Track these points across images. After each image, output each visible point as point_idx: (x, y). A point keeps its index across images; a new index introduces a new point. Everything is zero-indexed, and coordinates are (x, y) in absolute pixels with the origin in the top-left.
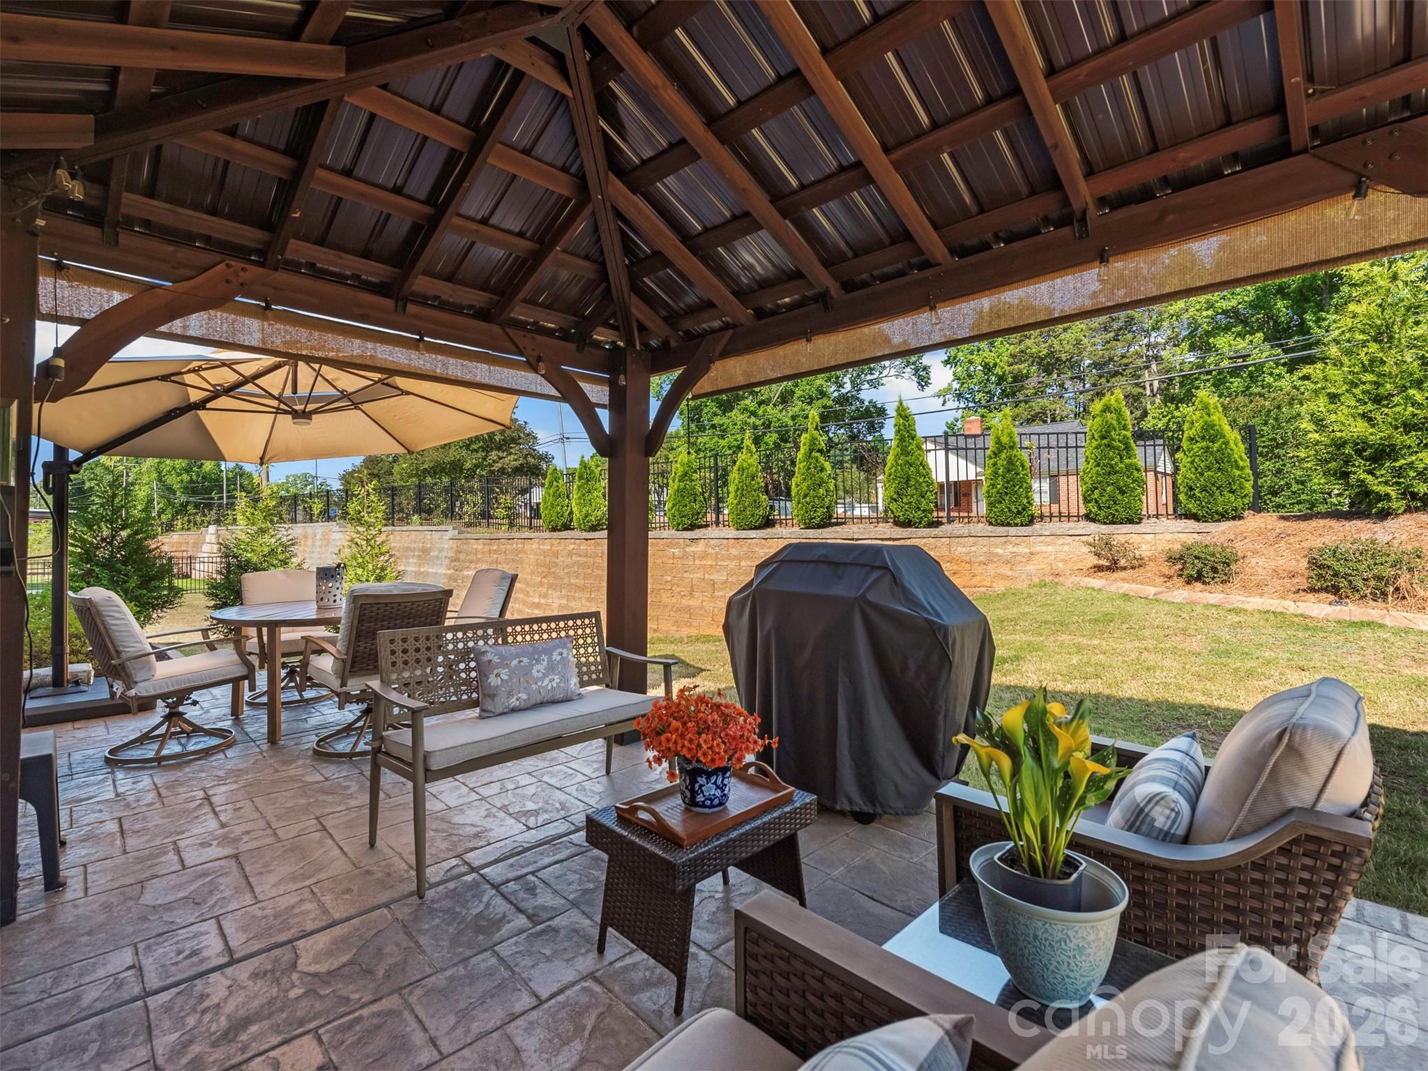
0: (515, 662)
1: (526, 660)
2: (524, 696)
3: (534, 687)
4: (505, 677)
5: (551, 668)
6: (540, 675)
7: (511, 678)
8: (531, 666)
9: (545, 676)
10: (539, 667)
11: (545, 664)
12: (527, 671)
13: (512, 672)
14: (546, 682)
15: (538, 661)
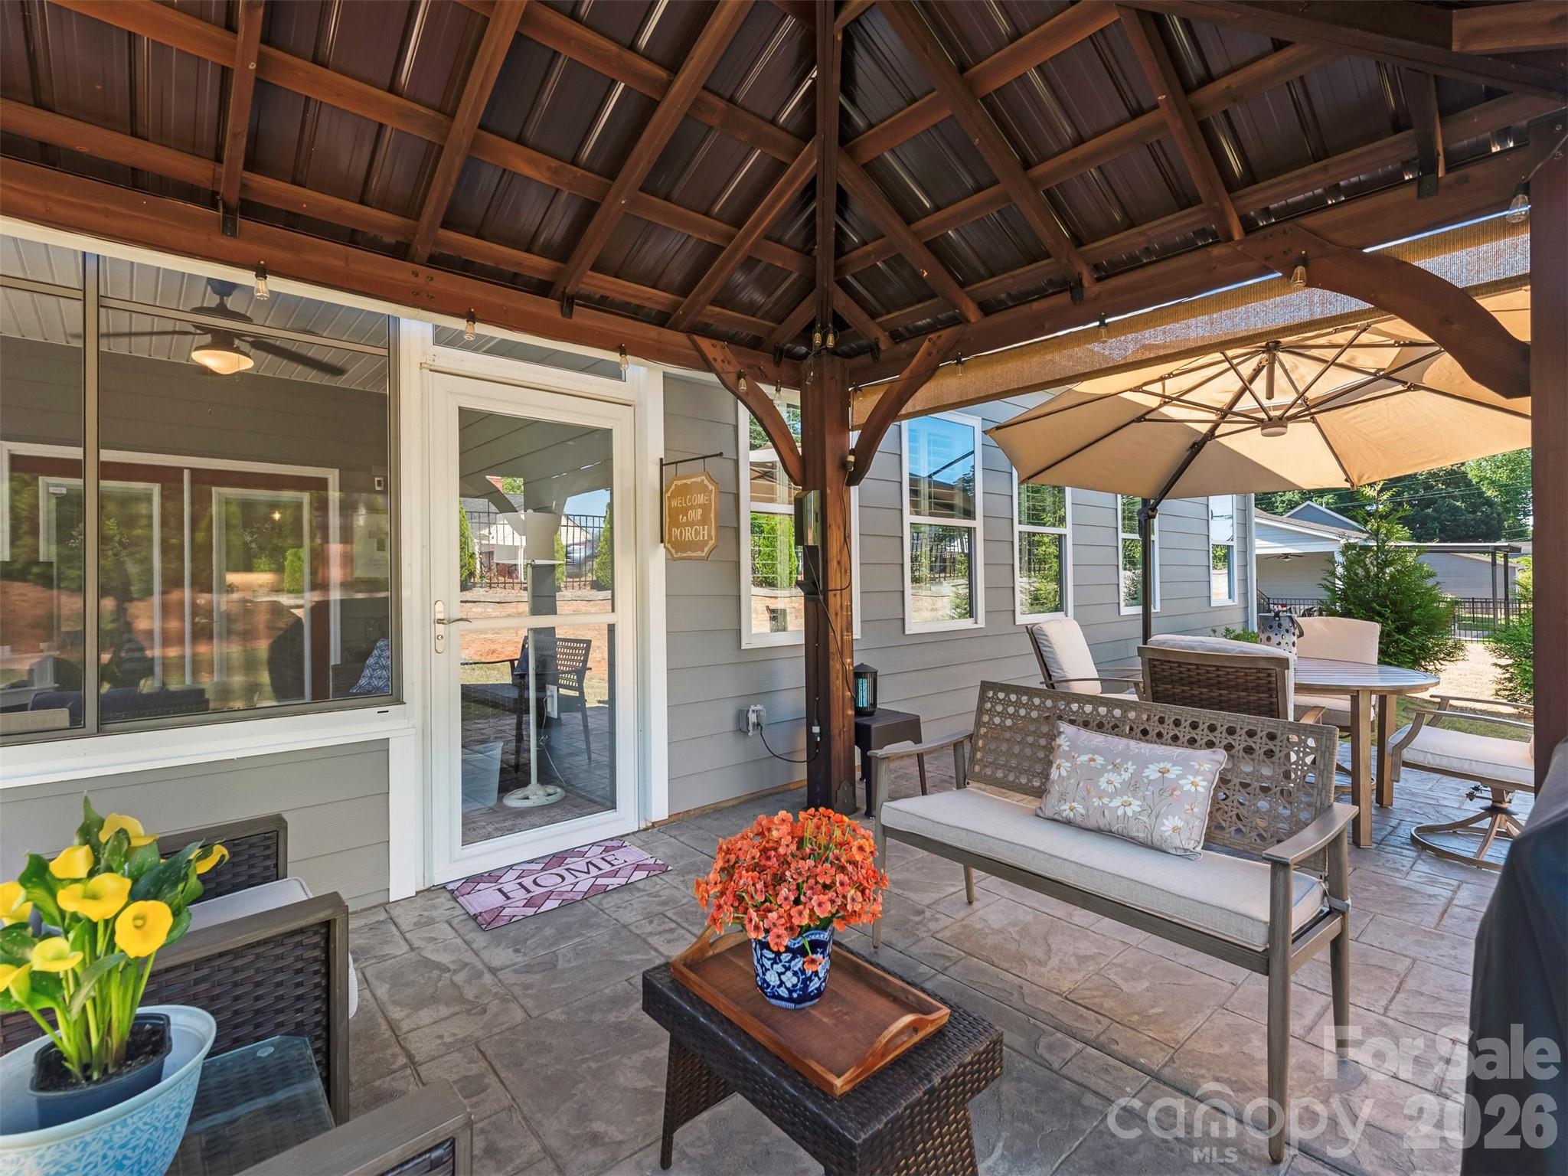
0: (1084, 758)
1: (1100, 760)
2: (1081, 809)
3: (1096, 802)
4: (1064, 773)
5: (1133, 786)
6: (1111, 789)
7: (1069, 777)
8: (1102, 771)
9: (1117, 793)
10: (1113, 777)
11: (1126, 776)
12: (1096, 774)
13: (1074, 768)
14: (1116, 803)
15: (1116, 768)
